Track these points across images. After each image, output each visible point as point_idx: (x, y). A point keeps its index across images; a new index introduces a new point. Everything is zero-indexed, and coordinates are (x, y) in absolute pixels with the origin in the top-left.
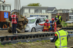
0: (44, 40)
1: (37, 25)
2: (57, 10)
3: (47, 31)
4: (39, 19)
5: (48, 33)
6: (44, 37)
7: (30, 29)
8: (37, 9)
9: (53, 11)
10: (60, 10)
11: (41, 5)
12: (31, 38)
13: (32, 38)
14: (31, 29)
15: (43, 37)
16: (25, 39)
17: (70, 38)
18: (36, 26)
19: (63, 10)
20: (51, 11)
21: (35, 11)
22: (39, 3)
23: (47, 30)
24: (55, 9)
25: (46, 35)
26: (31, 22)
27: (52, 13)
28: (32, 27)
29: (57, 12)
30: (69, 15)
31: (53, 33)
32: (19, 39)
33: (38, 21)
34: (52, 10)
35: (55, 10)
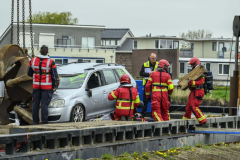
0: (130, 152)
1: (90, 95)
2: (136, 41)
3: (127, 119)
4: (98, 72)
5: (134, 128)
6: (121, 143)
7: (65, 111)
8: (65, 34)
9: (120, 43)
10: (148, 39)
11: (75, 20)
12: (78, 145)
13: (81, 146)
14: (70, 108)
15: (117, 139)
16: (57, 149)
17: (218, 145)
18: (86, 100)
19: (156, 40)
20: (113, 43)
21: (57, 42)
22: (69, 14)
23: (126, 116)
24: (127, 36)
25: (129, 135)
26: (69, 83)
27: (118, 48)
28: (72, 103)
29: (136, 46)
30: (180, 59)
31: (153, 127)
32: (34, 149)
33: (94, 81)
34: (116, 39)
35: (128, 39)
